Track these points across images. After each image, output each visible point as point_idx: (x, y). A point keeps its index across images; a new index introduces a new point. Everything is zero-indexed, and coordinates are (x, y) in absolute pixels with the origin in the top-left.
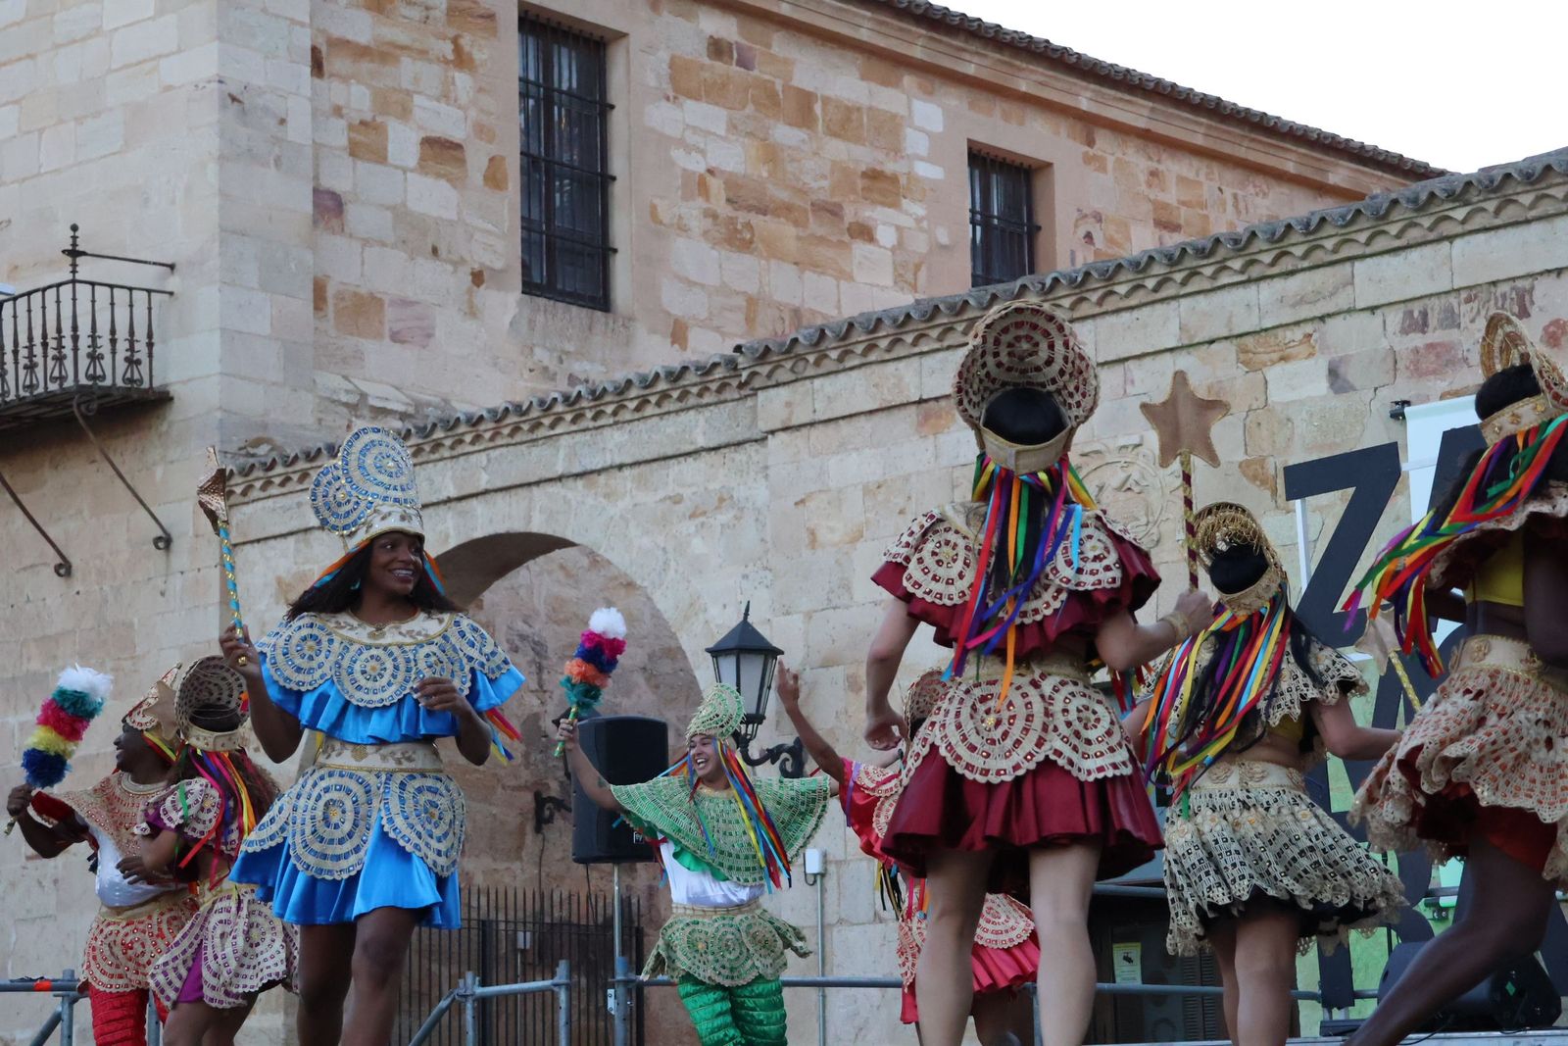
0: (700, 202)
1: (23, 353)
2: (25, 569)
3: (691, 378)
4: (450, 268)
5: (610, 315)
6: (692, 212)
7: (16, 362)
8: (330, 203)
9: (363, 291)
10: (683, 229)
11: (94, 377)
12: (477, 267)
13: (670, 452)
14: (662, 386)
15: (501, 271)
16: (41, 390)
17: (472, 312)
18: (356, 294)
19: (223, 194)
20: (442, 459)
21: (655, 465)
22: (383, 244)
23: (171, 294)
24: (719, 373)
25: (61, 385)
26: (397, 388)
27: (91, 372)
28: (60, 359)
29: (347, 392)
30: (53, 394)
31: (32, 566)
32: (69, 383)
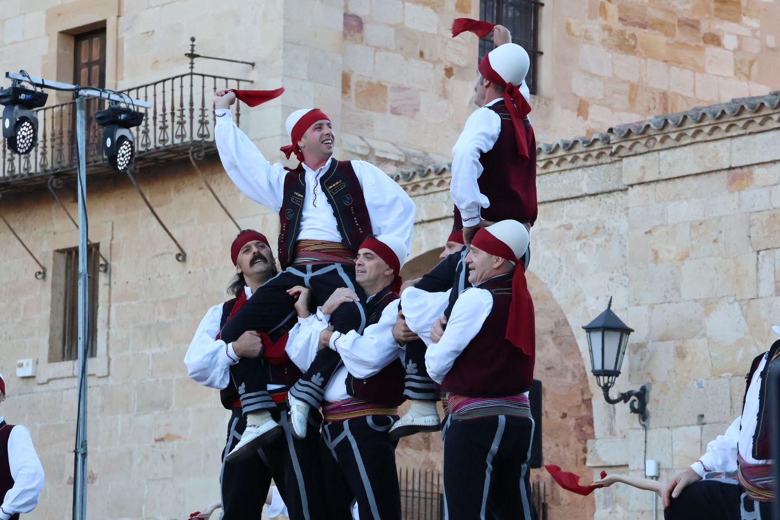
0: (601, 21)
1: (159, 119)
2: (157, 256)
3: (580, 148)
4: (431, 65)
5: (536, 97)
6: (595, 27)
7: (155, 125)
8: (354, 23)
9: (374, 81)
10: (588, 38)
11: (202, 136)
12: (449, 65)
13: (565, 196)
14: (561, 152)
15: (465, 68)
16: (169, 143)
17: (445, 95)
18: (369, 83)
19: (286, 18)
20: (418, 195)
21: (555, 204)
22: (388, 50)
23: (252, 82)
24: (598, 145)
25: (182, 140)
26: (394, 145)
27: (201, 132)
28: (182, 123)
29: (362, 147)
30: (177, 146)
31: (162, 254)
32: (187, 139)
